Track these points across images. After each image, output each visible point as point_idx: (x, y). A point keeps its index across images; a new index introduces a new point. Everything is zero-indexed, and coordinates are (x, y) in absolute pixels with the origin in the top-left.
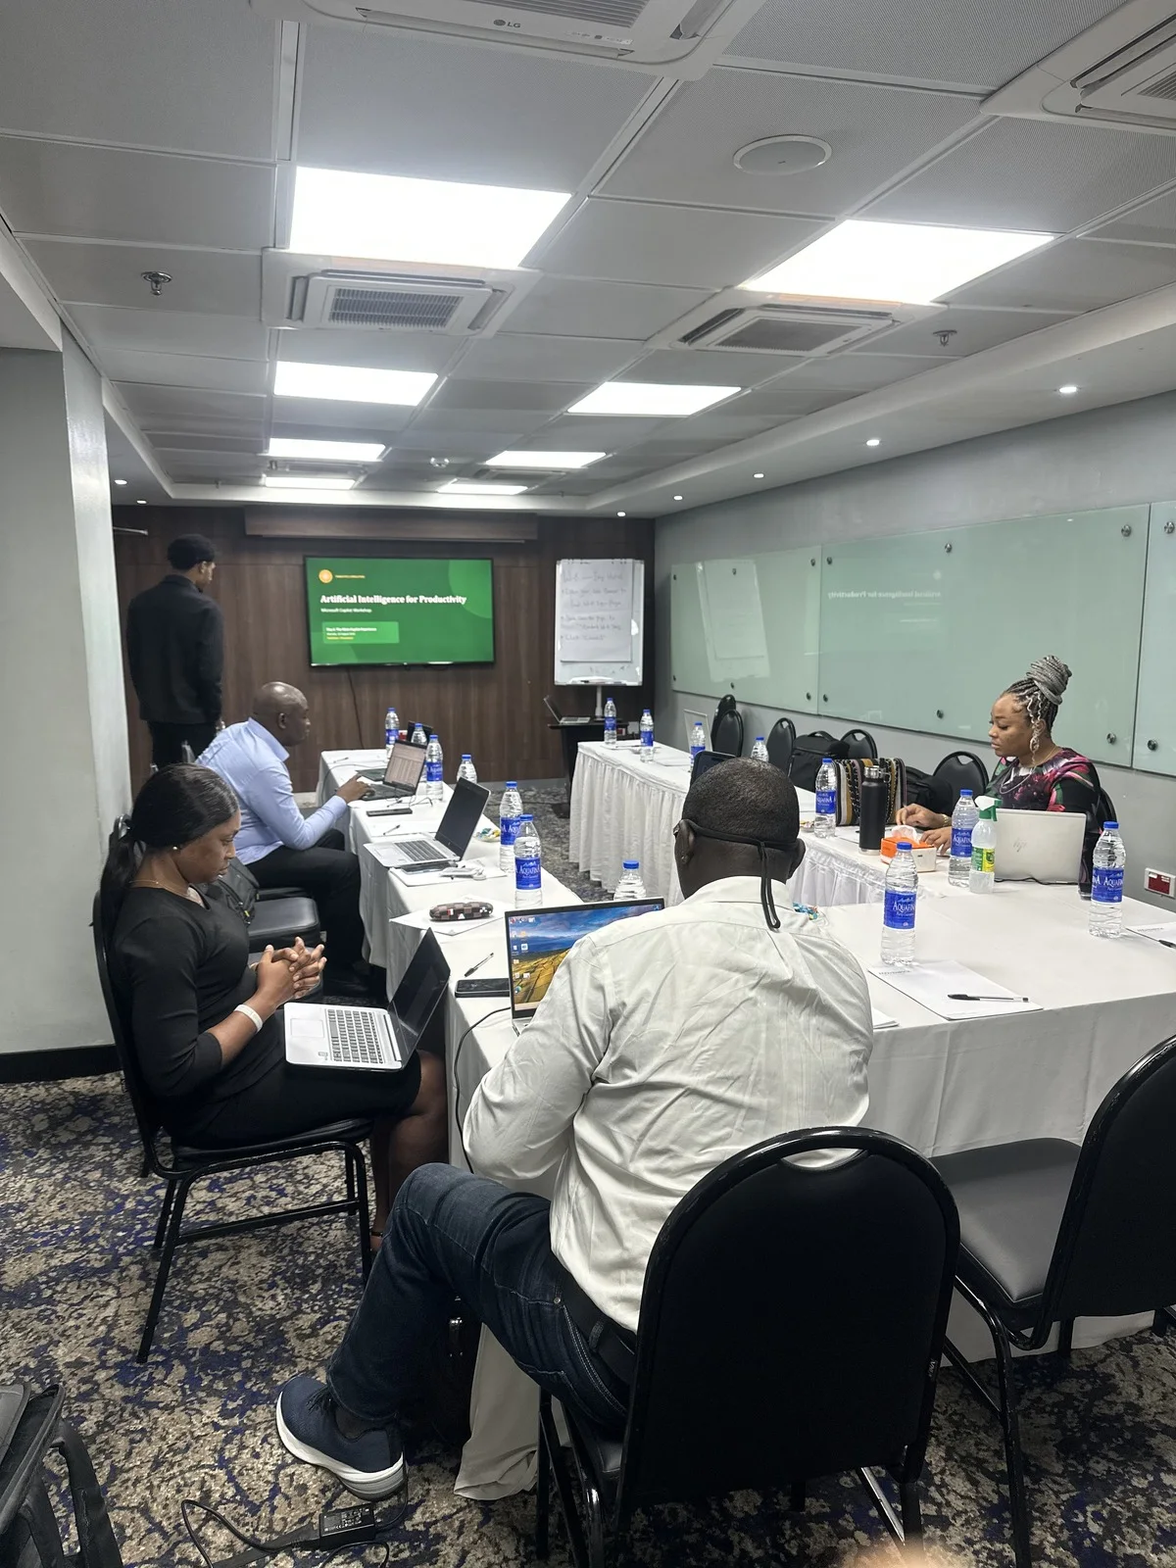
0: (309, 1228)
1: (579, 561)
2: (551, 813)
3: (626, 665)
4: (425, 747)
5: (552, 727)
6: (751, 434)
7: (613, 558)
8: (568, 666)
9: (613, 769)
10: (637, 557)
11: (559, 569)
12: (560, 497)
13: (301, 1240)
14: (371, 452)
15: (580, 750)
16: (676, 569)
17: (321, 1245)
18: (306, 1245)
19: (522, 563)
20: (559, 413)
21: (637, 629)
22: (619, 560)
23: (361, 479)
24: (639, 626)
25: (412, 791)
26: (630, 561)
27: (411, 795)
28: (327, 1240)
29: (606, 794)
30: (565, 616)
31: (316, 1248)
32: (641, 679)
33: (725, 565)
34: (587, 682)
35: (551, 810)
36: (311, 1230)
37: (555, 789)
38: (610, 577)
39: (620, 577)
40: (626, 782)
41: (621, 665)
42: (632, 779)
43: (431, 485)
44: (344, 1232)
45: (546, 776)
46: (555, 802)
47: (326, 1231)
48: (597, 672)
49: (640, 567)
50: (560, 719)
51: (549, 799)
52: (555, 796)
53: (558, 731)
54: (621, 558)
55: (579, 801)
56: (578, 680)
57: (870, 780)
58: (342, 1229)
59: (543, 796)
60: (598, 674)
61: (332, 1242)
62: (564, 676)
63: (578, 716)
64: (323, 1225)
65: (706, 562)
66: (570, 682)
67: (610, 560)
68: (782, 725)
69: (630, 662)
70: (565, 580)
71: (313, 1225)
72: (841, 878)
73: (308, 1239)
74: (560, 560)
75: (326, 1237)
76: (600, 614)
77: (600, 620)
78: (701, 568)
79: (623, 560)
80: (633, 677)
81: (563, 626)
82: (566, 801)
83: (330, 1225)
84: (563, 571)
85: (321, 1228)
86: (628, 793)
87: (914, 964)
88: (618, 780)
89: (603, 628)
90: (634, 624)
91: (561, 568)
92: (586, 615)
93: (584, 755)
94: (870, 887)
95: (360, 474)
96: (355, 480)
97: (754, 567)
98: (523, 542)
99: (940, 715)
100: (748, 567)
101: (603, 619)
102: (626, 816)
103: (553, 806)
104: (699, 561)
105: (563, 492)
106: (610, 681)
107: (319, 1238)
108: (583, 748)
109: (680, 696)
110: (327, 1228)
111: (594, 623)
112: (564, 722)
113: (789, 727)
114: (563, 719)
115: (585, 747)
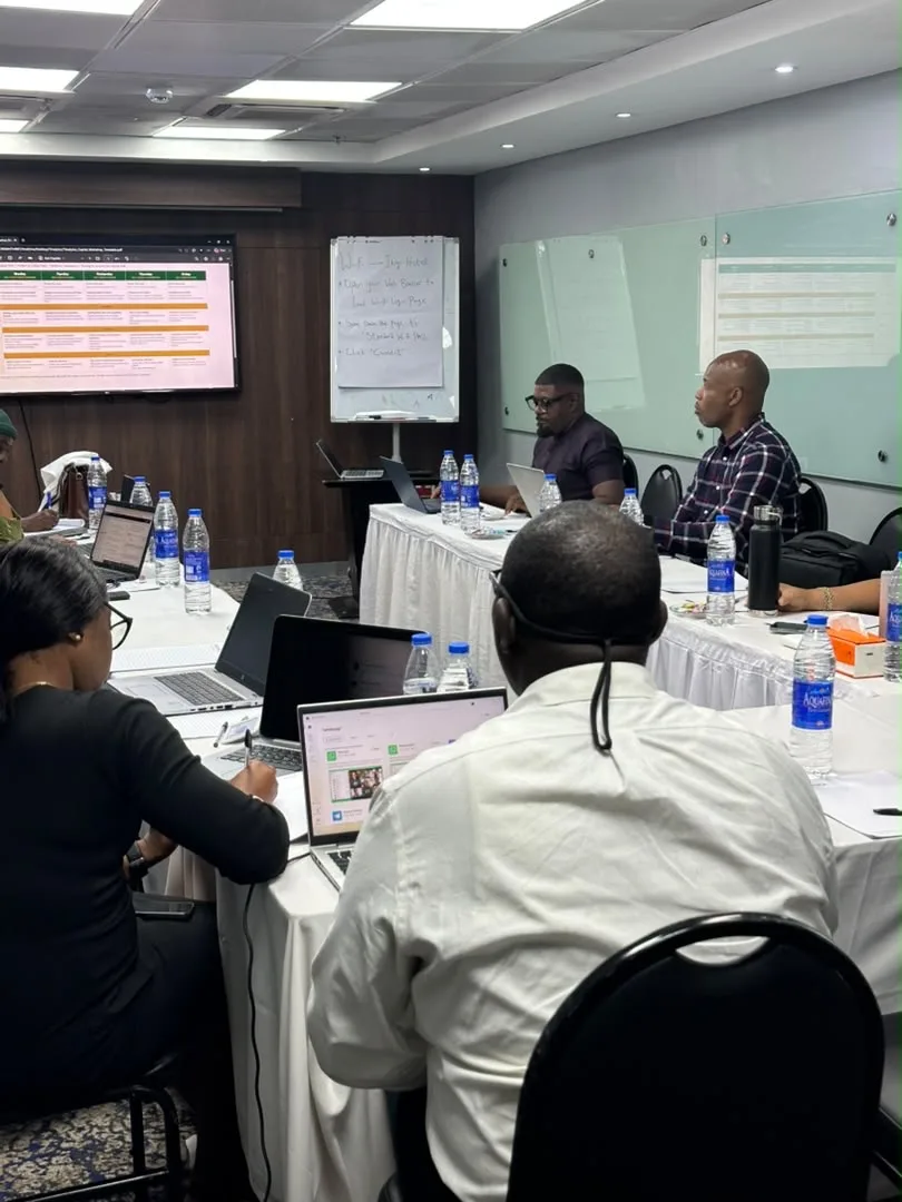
0: (20, 1164)
1: (364, 238)
2: (328, 611)
3: (435, 393)
4: (152, 510)
5: (328, 485)
6: (613, 56)
7: (413, 235)
8: (350, 395)
9: (422, 541)
10: (448, 234)
11: (335, 250)
12: (334, 144)
13: (10, 1180)
14: (55, 81)
15: (372, 515)
16: (504, 251)
17: (40, 1185)
18: (17, 1185)
19: (278, 242)
20: (337, 27)
21: (450, 340)
22: (423, 238)
23: (40, 118)
24: (453, 336)
25: (133, 573)
26: (438, 239)
27: (133, 579)
28: (46, 1178)
29: (412, 578)
30: (343, 321)
31: (33, 1188)
32: (457, 414)
33: (581, 244)
34: (379, 417)
35: (328, 607)
36: (23, 1167)
37: (333, 577)
38: (409, 263)
39: (425, 262)
40: (442, 559)
41: (428, 393)
42: (449, 555)
43: (145, 127)
44: (70, 1167)
45: (320, 559)
46: (335, 596)
47: (43, 1167)
48: (393, 403)
49: (453, 247)
50: (340, 473)
51: (324, 592)
52: (333, 587)
53: (337, 492)
54: (426, 235)
55: (373, 592)
56: (364, 415)
57: (760, 522)
58: (66, 1164)
59: (315, 587)
60: (395, 406)
61: (55, 1179)
62: (344, 409)
63: (366, 469)
64: (39, 1160)
65: (551, 241)
66: (353, 419)
67: (410, 238)
68: (662, 475)
69: (443, 387)
70: (342, 267)
71: (25, 1160)
72: (743, 676)
73: (20, 1177)
74: (336, 237)
75: (44, 1174)
76: (396, 317)
77: (395, 327)
78: (542, 248)
79: (429, 238)
80: (446, 409)
81: (340, 335)
82: (349, 594)
83: (50, 1160)
84: (340, 253)
85: (37, 1164)
86: (443, 574)
87: (832, 775)
88: (429, 556)
89: (400, 337)
90: (445, 332)
91: (338, 248)
92: (375, 320)
93: (379, 523)
94: (779, 685)
95: (40, 111)
96: (31, 120)
97: (621, 247)
98: (280, 210)
99: (883, 457)
100: (611, 247)
101: (399, 324)
102: (443, 609)
103: (332, 602)
104: (540, 239)
105: (338, 138)
106: (411, 416)
107: (34, 1176)
108: (376, 512)
109: (516, 437)
110: (44, 1163)
111: (387, 331)
112: (346, 476)
113: (672, 476)
114: (345, 472)
115: (378, 511)
